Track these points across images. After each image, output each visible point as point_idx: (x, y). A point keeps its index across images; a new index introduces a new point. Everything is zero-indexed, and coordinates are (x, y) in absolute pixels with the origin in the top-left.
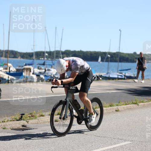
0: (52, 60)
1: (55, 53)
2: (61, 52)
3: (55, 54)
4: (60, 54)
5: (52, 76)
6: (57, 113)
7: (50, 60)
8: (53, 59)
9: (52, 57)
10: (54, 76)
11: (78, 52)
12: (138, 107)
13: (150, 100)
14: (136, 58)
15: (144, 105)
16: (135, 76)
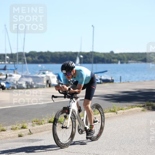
0: (14, 64)
1: (18, 55)
2: (24, 54)
3: (17, 57)
4: (24, 57)
5: (15, 82)
6: (21, 127)
7: (12, 64)
8: (16, 63)
9: (14, 60)
10: (17, 83)
11: (45, 53)
12: (117, 115)
13: (131, 107)
14: (114, 58)
15: (123, 112)
16: (113, 79)
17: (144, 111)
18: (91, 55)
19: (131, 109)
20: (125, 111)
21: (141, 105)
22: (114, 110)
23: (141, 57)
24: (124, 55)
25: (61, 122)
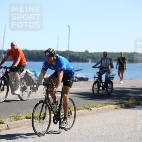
12: (91, 112)
13: (105, 104)
14: (88, 57)
15: (97, 110)
16: (87, 77)
17: (117, 108)
18: (67, 54)
19: (105, 106)
20: (99, 108)
21: (115, 103)
22: (88, 107)
23: (115, 57)
24: (99, 55)
25: (37, 118)
